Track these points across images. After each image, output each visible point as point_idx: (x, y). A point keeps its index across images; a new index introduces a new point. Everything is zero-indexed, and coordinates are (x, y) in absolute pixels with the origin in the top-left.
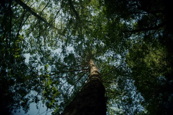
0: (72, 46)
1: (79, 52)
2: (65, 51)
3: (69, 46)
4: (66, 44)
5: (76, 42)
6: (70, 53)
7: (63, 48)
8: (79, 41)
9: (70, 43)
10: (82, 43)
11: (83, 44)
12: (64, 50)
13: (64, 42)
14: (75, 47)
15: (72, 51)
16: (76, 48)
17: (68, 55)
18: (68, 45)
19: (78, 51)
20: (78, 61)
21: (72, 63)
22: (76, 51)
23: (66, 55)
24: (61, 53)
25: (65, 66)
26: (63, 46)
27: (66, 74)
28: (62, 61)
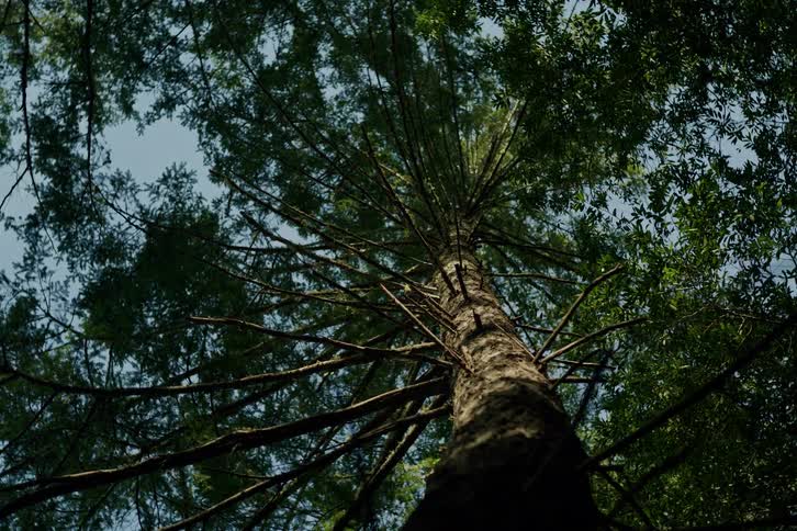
0: (167, 104)
1: (278, 181)
2: (78, 188)
3: (128, 109)
4: (83, 91)
5: (215, 42)
6: (155, 205)
7: (45, 152)
8: (258, 29)
9: (133, 67)
10: (302, 51)
11: (325, 50)
12: (62, 177)
13: (54, 72)
14: (212, 120)
15: (175, 180)
16: (229, 134)
17: (137, 237)
18: (111, 105)
19: (272, 167)
20: (290, 302)
21: (212, 344)
22: (236, 167)
23: (110, 249)
24: (34, 222)
25: (109, 400)
26: (39, 127)
27: (140, 503)
28: (65, 338)
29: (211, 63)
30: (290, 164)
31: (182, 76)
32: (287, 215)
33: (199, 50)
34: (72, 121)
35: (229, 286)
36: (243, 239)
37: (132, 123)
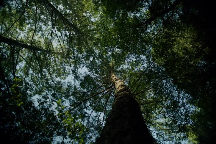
0: (83, 66)
1: (94, 71)
2: (77, 75)
3: (80, 67)
4: (76, 67)
5: (86, 60)
6: (84, 75)
7: (74, 73)
8: (90, 58)
9: (80, 64)
10: (94, 59)
11: (96, 58)
12: (76, 75)
13: (73, 66)
14: (88, 67)
15: (86, 73)
17: (83, 78)
18: (78, 67)
19: (94, 70)
20: (98, 81)
21: (92, 86)
22: (91, 70)
23: (81, 80)
24: (74, 79)
25: (85, 93)
26: (73, 71)
27: (89, 101)
28: (79, 88)
29: (86, 62)
30: (95, 69)
31: (84, 64)
32: (96, 74)
33: (85, 61)
34: (75, 70)
35: (92, 81)
36: (93, 76)
37: (81, 69)
